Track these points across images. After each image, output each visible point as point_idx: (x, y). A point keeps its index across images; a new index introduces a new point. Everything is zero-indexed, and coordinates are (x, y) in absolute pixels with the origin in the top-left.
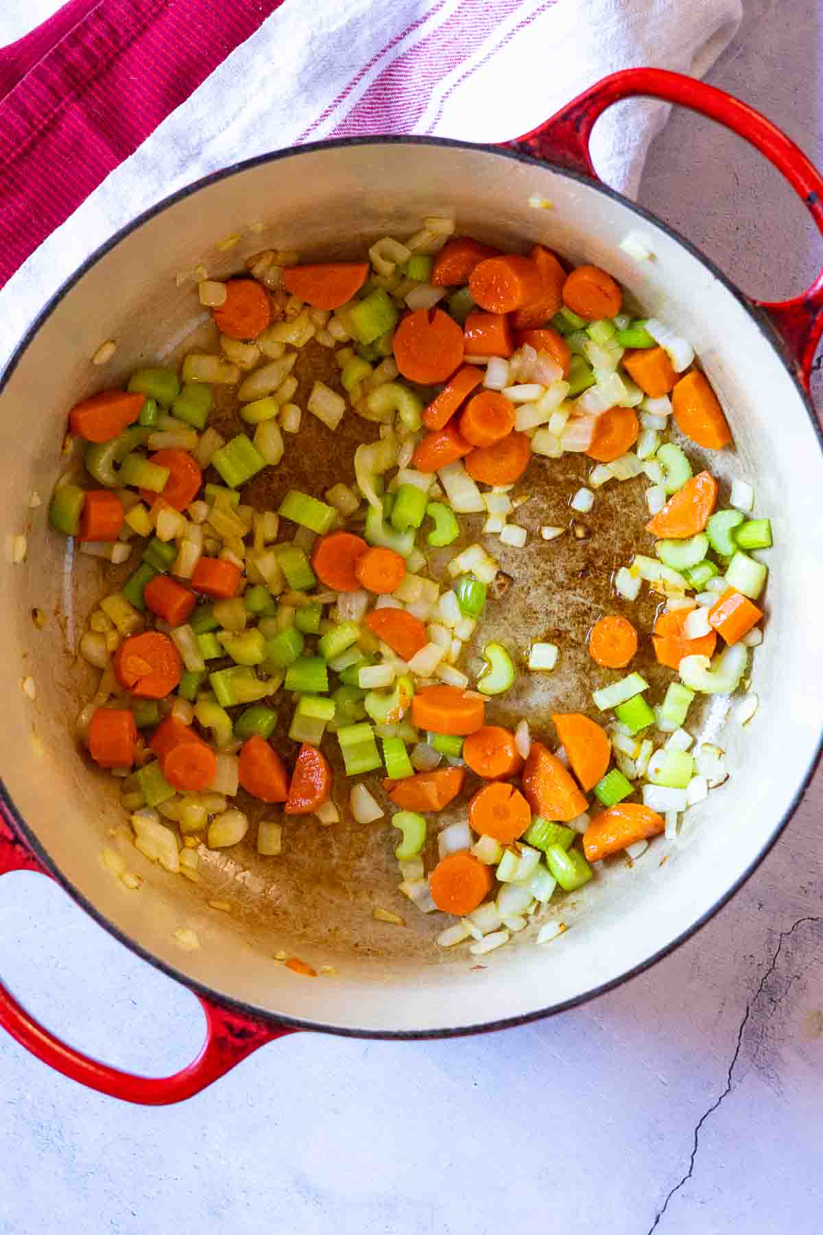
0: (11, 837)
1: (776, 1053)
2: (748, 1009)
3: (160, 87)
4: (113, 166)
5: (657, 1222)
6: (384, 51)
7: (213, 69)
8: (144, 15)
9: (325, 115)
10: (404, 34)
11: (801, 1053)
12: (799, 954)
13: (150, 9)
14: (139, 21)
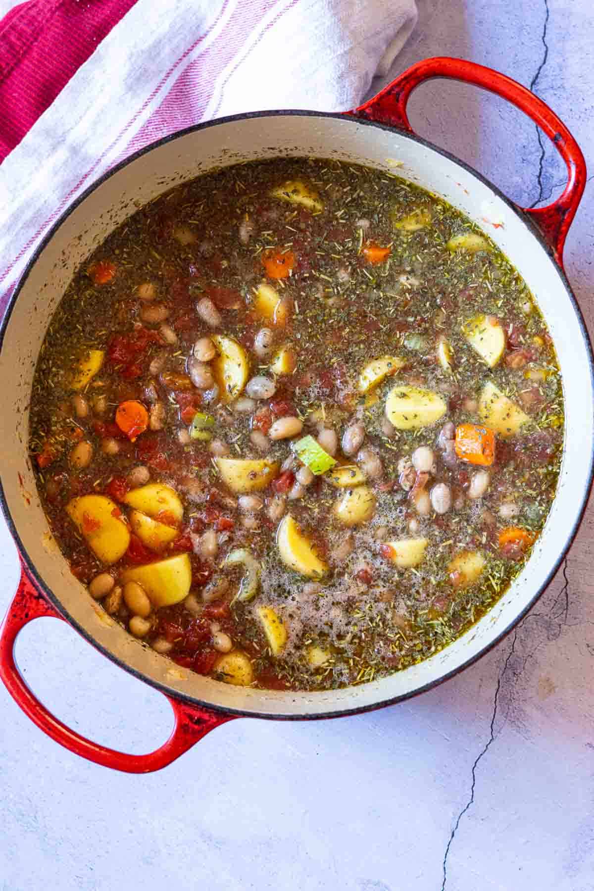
0: (36, 594)
1: (522, 710)
2: (499, 682)
3: (33, 98)
4: (7, 153)
5: (453, 836)
6: (181, 59)
7: (66, 82)
8: (18, 52)
9: (146, 105)
10: (193, 47)
11: (540, 708)
12: (529, 639)
13: (21, 48)
14: (14, 56)
